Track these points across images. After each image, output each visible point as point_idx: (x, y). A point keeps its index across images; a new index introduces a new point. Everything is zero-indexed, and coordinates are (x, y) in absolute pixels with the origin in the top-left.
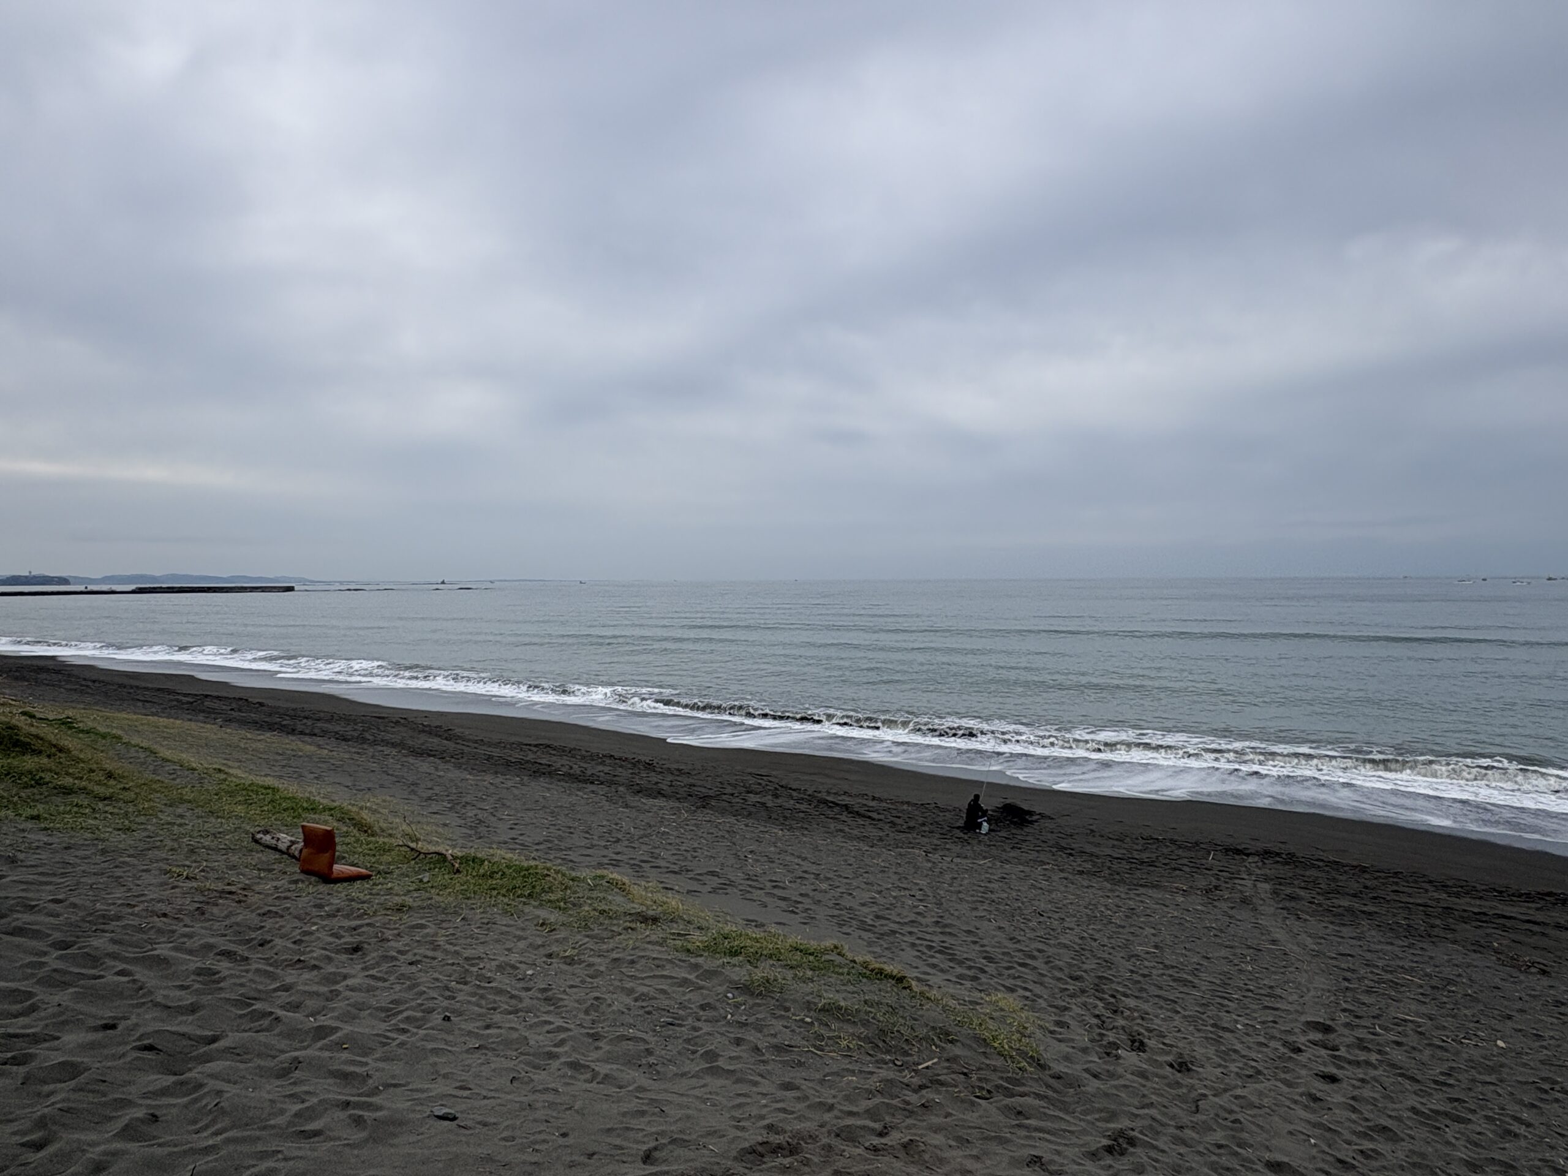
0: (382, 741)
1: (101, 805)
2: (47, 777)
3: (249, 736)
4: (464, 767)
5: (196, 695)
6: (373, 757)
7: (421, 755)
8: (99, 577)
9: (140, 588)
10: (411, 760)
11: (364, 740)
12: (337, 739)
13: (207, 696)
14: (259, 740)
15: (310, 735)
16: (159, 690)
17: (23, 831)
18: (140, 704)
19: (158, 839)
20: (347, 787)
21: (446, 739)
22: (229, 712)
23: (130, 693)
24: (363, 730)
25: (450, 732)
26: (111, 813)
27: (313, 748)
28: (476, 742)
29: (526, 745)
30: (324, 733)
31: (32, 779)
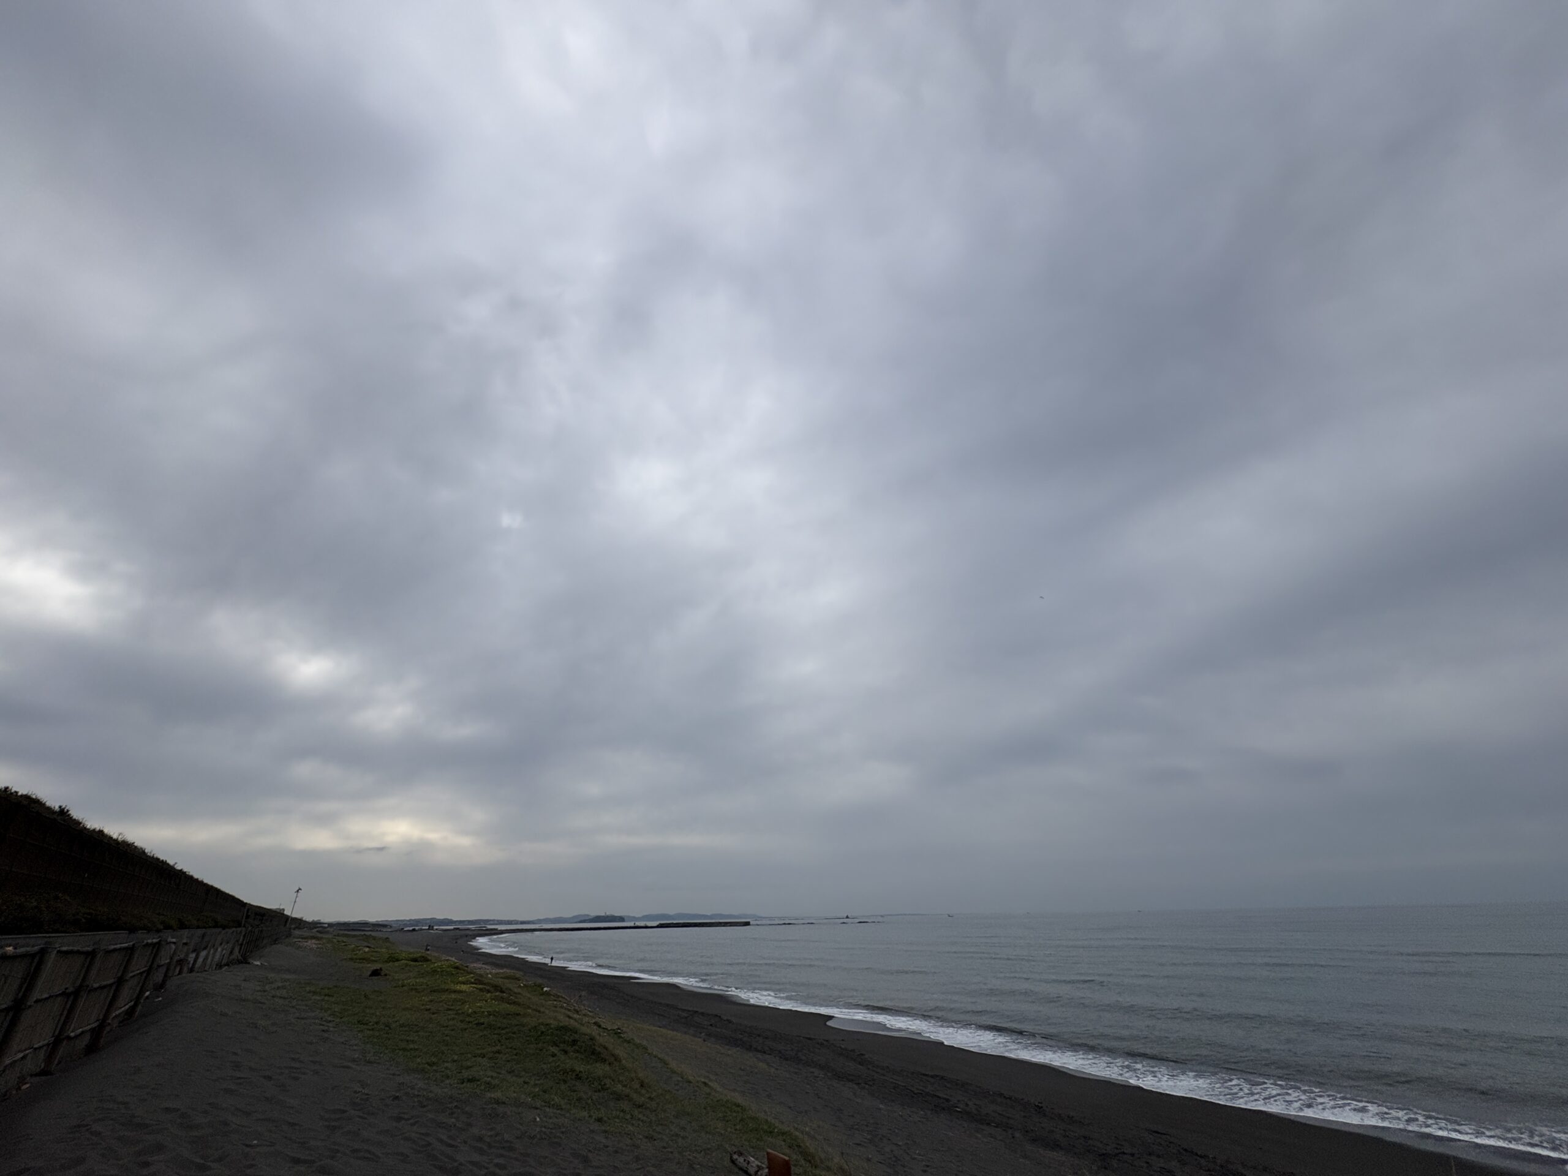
0: (814, 1062)
3: (722, 1051)
4: (876, 1095)
5: (689, 1011)
6: (807, 1078)
7: (842, 1079)
10: (835, 1084)
12: (781, 1058)
13: (695, 1012)
14: (729, 1055)
15: (762, 1052)
20: (790, 1108)
22: (710, 1027)
27: (765, 1066)
31: (600, 1084)
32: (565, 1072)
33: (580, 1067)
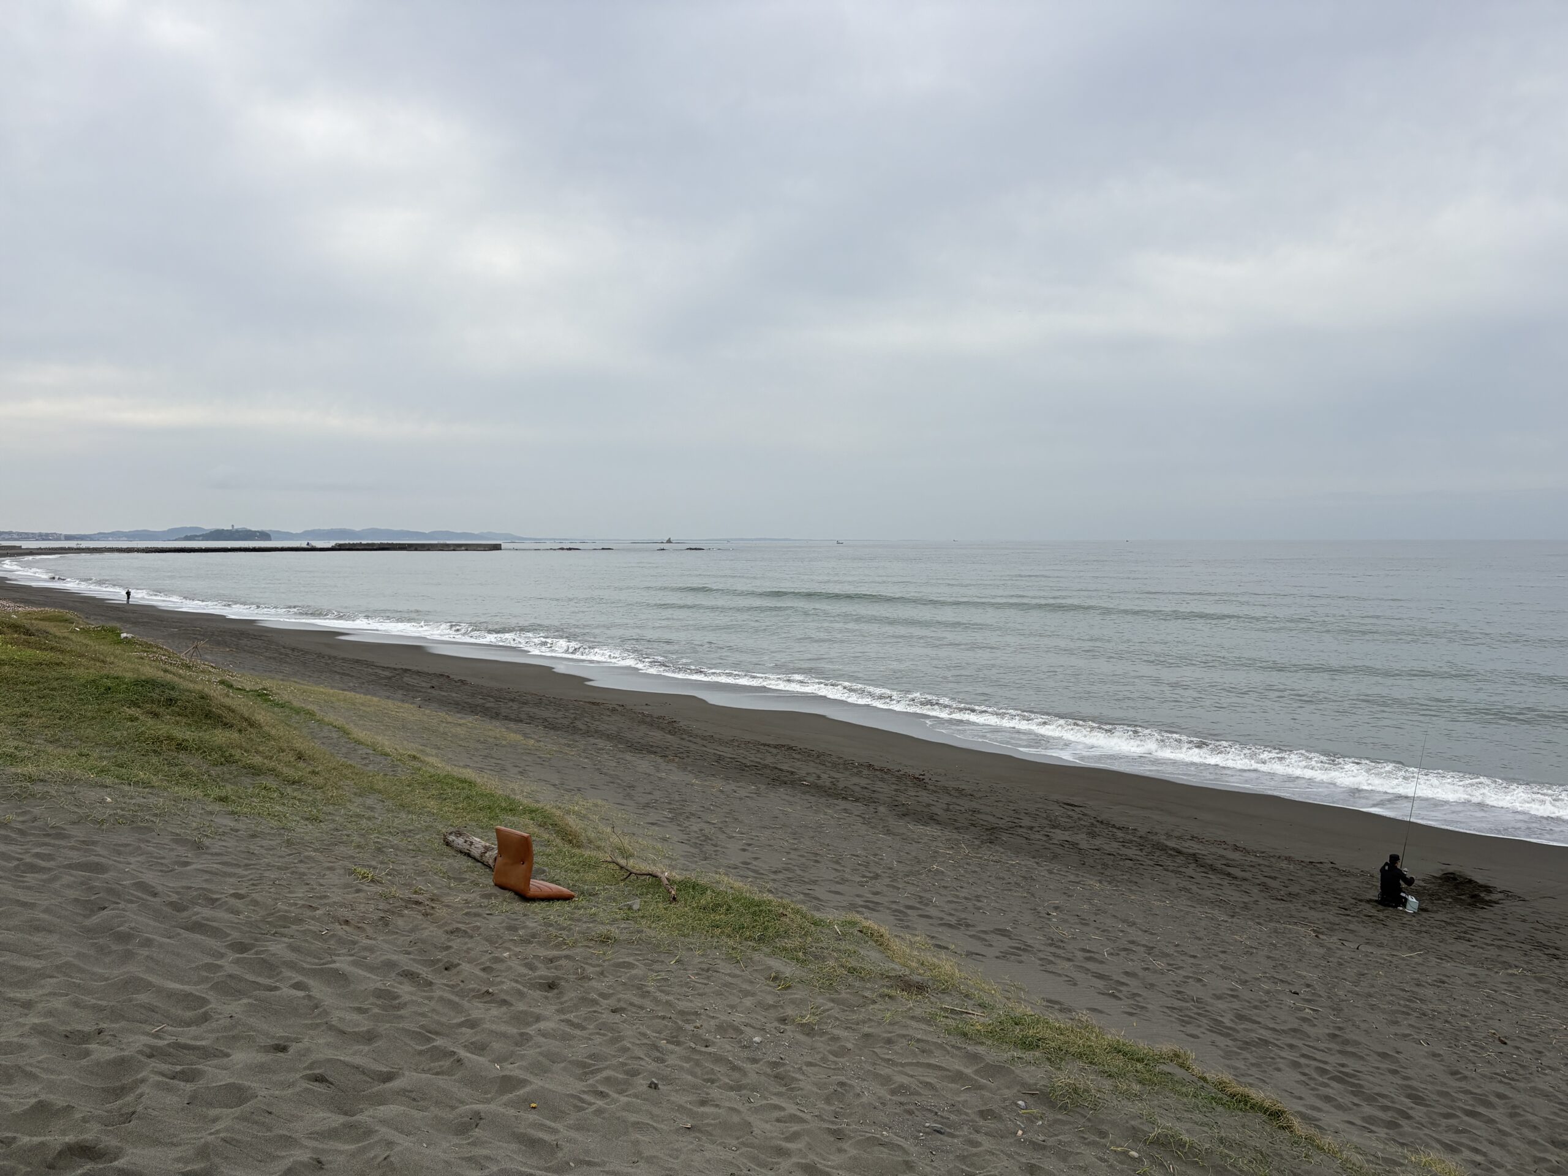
0: (596, 732)
1: (289, 790)
2: (237, 753)
3: (449, 719)
4: (689, 768)
5: (395, 669)
6: (584, 751)
7: (640, 751)
8: (299, 531)
9: (340, 545)
10: (628, 756)
11: (575, 730)
12: (546, 727)
13: (406, 670)
14: (460, 725)
15: (516, 721)
16: (357, 661)
17: (211, 813)
18: (337, 677)
19: (345, 832)
20: (554, 785)
21: (670, 732)
22: (429, 691)
23: (327, 664)
24: (575, 719)
25: (675, 725)
26: (299, 800)
27: (519, 737)
28: (704, 738)
29: (765, 745)
30: (531, 719)
31: (222, 756)
32: (157, 740)
33: (183, 733)
